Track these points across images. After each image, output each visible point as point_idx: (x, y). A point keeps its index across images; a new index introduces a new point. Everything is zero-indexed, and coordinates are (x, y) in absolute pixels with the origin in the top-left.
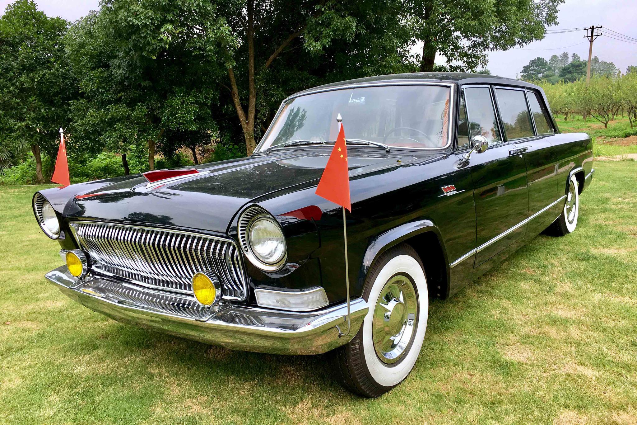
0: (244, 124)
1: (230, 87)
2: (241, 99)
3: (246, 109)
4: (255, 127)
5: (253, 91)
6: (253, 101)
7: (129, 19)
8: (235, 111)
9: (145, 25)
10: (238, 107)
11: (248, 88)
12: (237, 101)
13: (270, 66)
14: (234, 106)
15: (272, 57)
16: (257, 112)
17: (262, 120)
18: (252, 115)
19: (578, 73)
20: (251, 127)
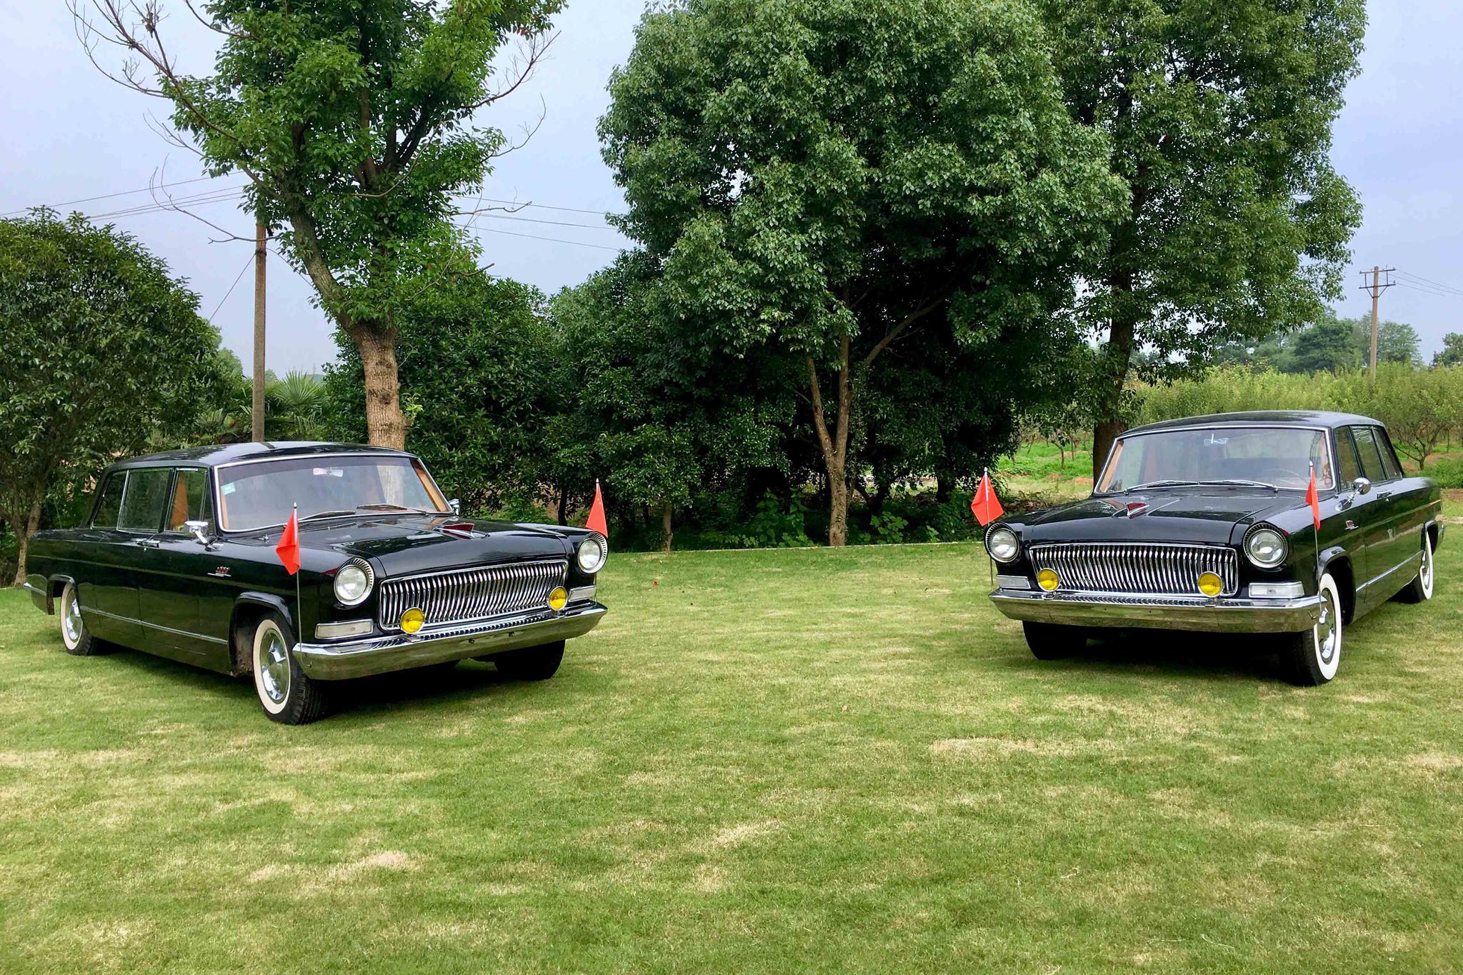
0: (829, 457)
1: (810, 396)
2: (825, 416)
3: (832, 431)
4: (846, 461)
5: (846, 402)
6: (844, 419)
7: (718, 302)
8: (816, 434)
9: (741, 311)
10: (822, 431)
11: (837, 400)
12: (819, 419)
13: (873, 363)
14: (814, 426)
15: (878, 348)
16: (851, 437)
17: (858, 450)
18: (842, 442)
19: (1335, 347)
20: (840, 462)
